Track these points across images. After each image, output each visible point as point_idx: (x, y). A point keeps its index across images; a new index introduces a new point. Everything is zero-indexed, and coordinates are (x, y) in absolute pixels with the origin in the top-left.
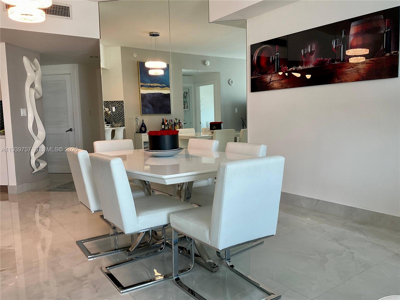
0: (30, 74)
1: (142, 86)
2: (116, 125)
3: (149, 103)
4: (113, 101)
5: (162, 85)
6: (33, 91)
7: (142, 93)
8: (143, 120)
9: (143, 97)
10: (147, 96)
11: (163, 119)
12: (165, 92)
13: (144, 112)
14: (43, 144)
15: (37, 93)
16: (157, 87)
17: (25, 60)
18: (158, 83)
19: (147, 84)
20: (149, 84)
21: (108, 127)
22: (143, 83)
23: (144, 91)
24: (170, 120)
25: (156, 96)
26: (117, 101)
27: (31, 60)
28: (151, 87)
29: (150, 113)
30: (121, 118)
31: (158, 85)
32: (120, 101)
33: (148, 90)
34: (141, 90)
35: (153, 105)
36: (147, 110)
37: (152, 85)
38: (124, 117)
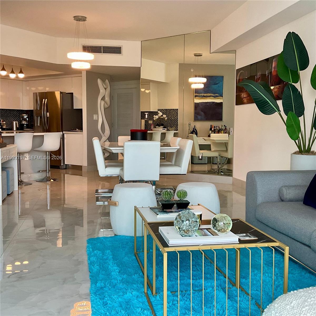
0: (102, 91)
1: (196, 96)
2: (171, 129)
3: (201, 111)
4: (170, 109)
5: (215, 95)
6: (103, 102)
7: (196, 102)
8: (195, 126)
9: (197, 105)
10: (200, 105)
11: (211, 125)
12: (218, 101)
13: (196, 119)
14: (107, 140)
15: (106, 104)
16: (210, 96)
17: (99, 81)
18: (211, 93)
19: (200, 95)
20: (203, 95)
21: (164, 130)
22: (197, 93)
23: (197, 101)
24: (217, 126)
25: (208, 104)
26: (173, 109)
27: (103, 81)
28: (204, 96)
29: (201, 120)
30: (176, 123)
31: (211, 95)
32: (175, 109)
33: (201, 100)
34: (195, 100)
35: (205, 113)
36: (199, 117)
37: (205, 95)
38: (178, 122)
